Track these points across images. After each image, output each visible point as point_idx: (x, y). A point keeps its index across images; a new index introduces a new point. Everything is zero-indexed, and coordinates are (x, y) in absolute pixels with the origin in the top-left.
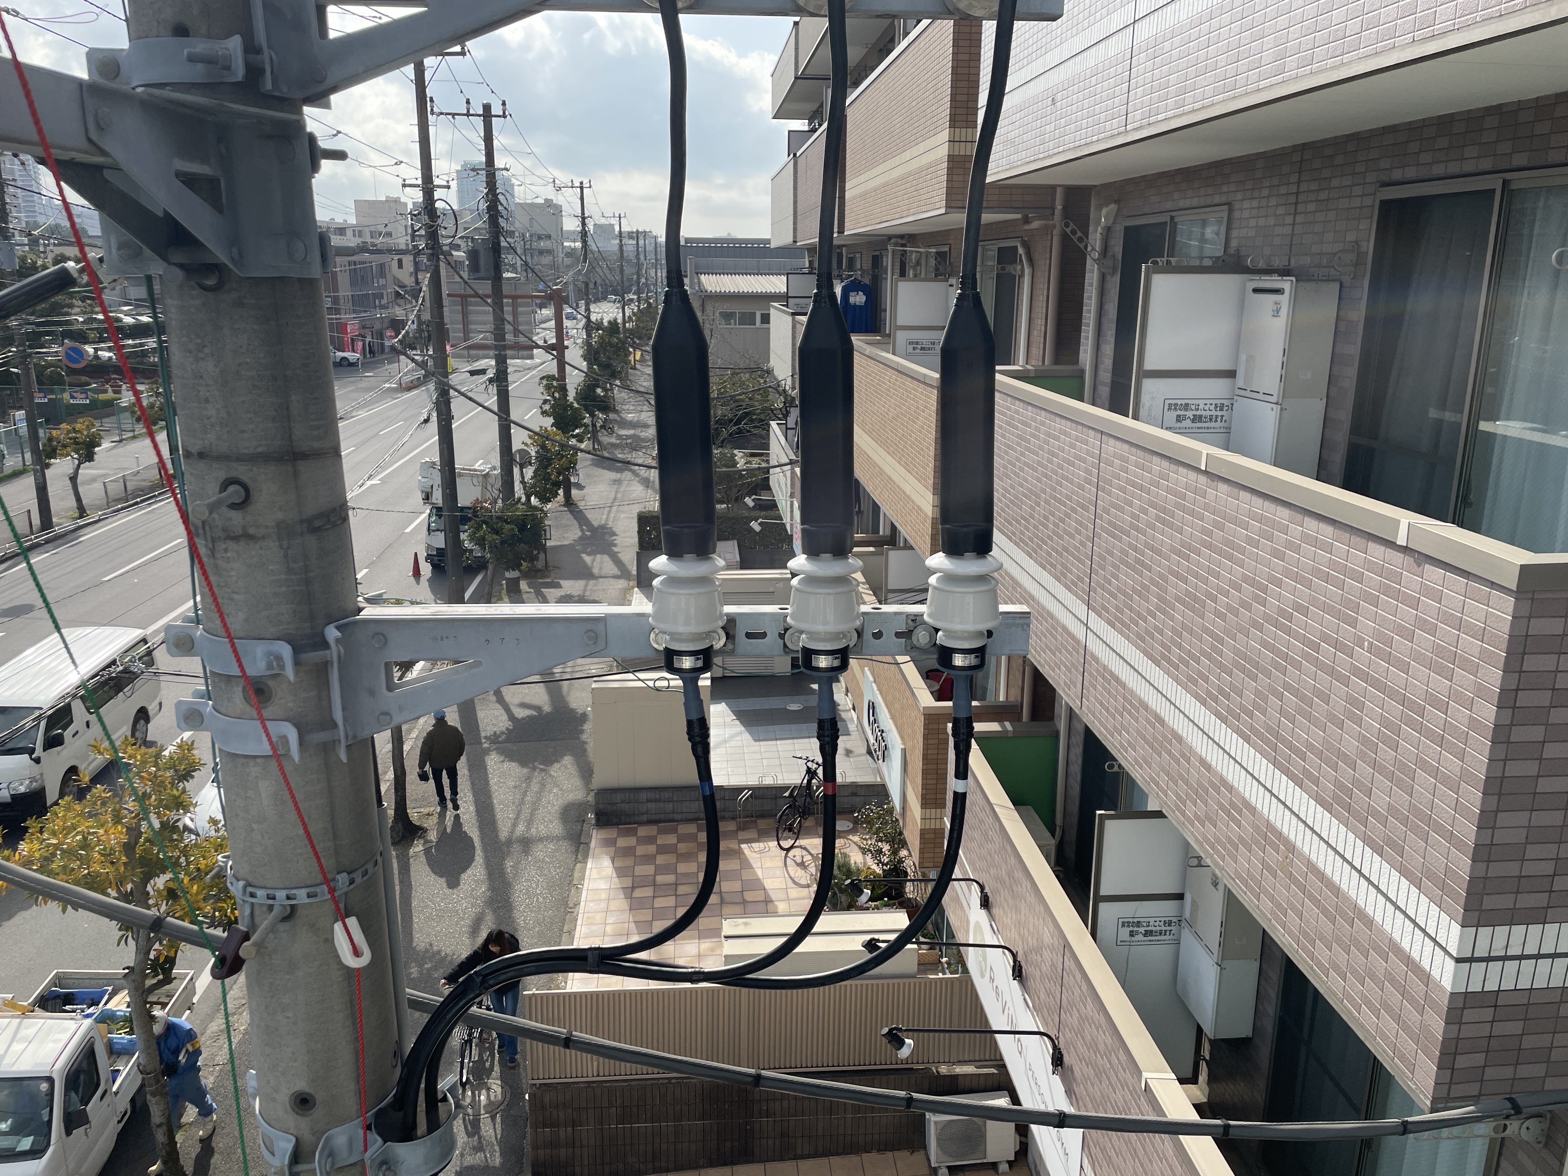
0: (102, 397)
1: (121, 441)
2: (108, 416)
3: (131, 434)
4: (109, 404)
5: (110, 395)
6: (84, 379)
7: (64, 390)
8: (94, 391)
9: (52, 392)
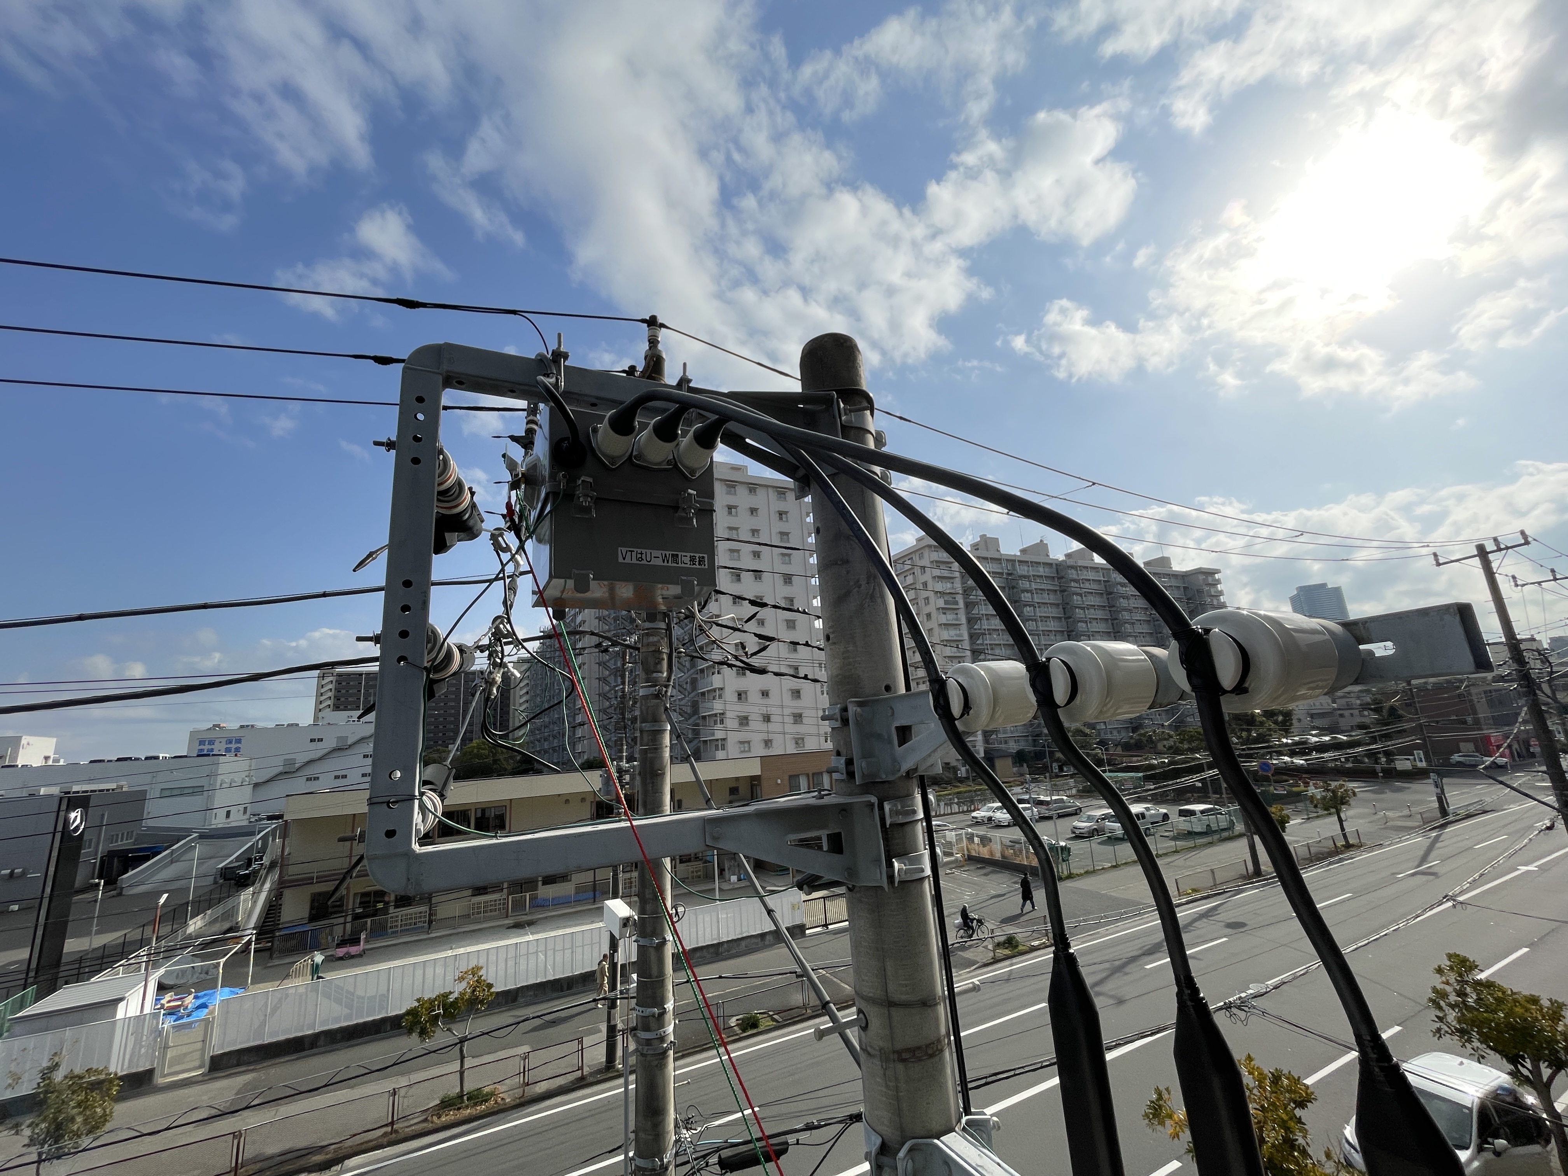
0: (1295, 789)
1: (1308, 819)
2: (1299, 802)
3: (1315, 815)
4: (1298, 794)
5: (1302, 788)
6: (1285, 777)
7: (1270, 785)
8: (1290, 785)
9: (1262, 785)
